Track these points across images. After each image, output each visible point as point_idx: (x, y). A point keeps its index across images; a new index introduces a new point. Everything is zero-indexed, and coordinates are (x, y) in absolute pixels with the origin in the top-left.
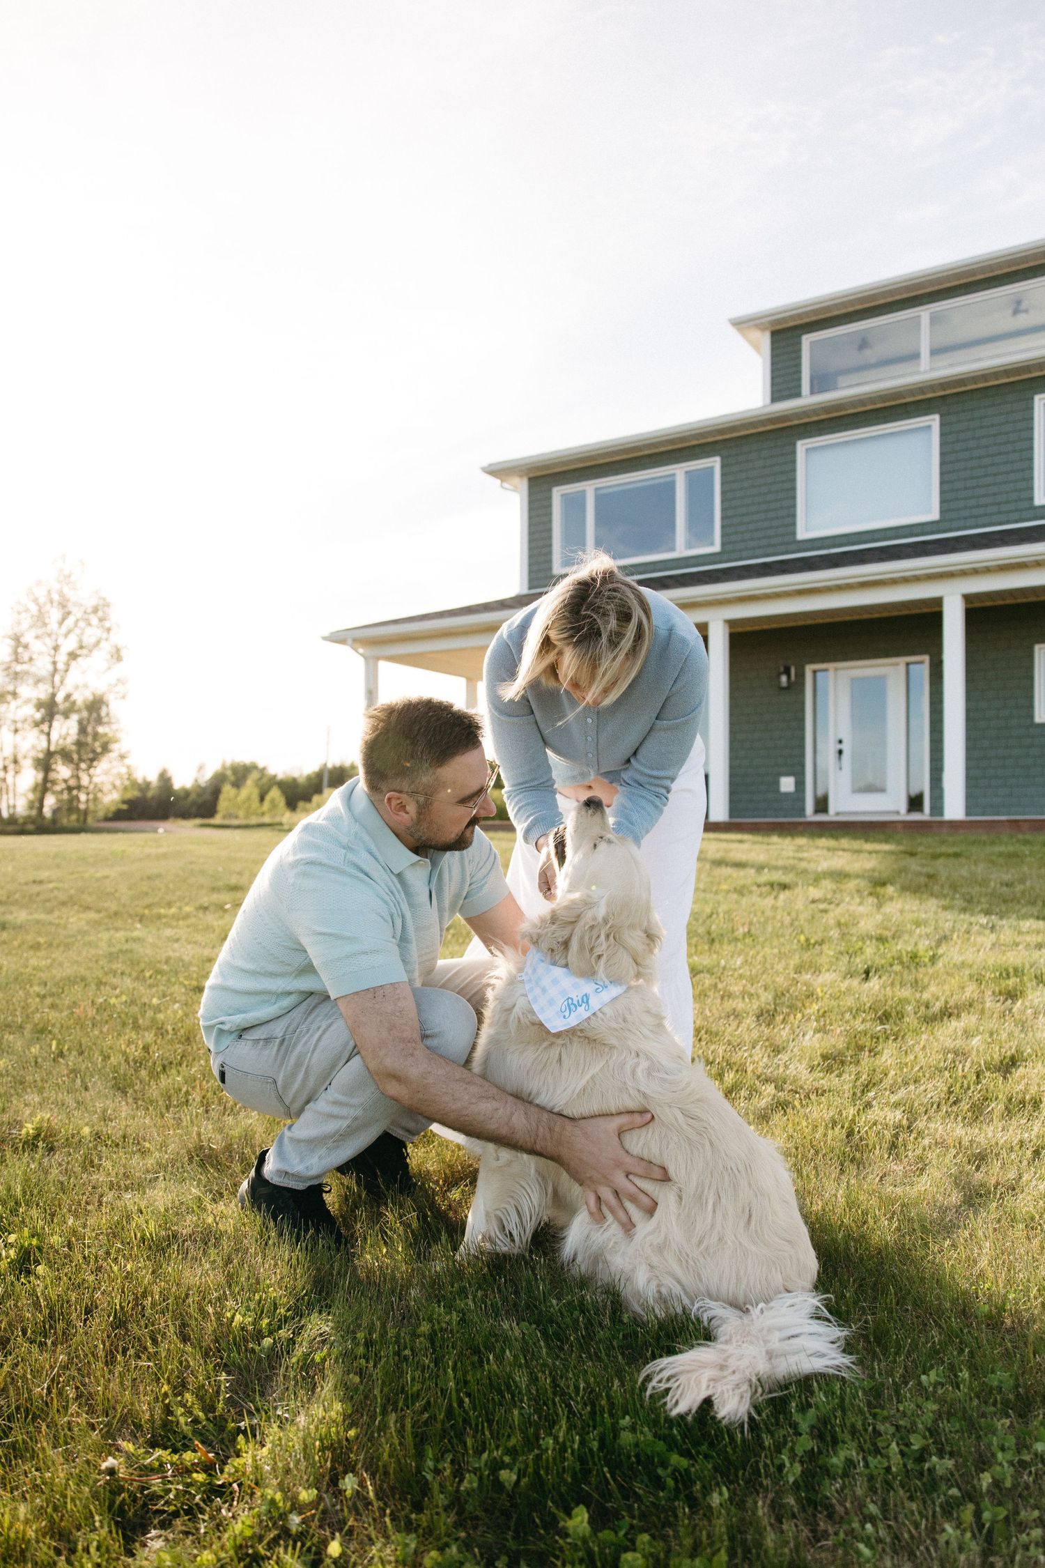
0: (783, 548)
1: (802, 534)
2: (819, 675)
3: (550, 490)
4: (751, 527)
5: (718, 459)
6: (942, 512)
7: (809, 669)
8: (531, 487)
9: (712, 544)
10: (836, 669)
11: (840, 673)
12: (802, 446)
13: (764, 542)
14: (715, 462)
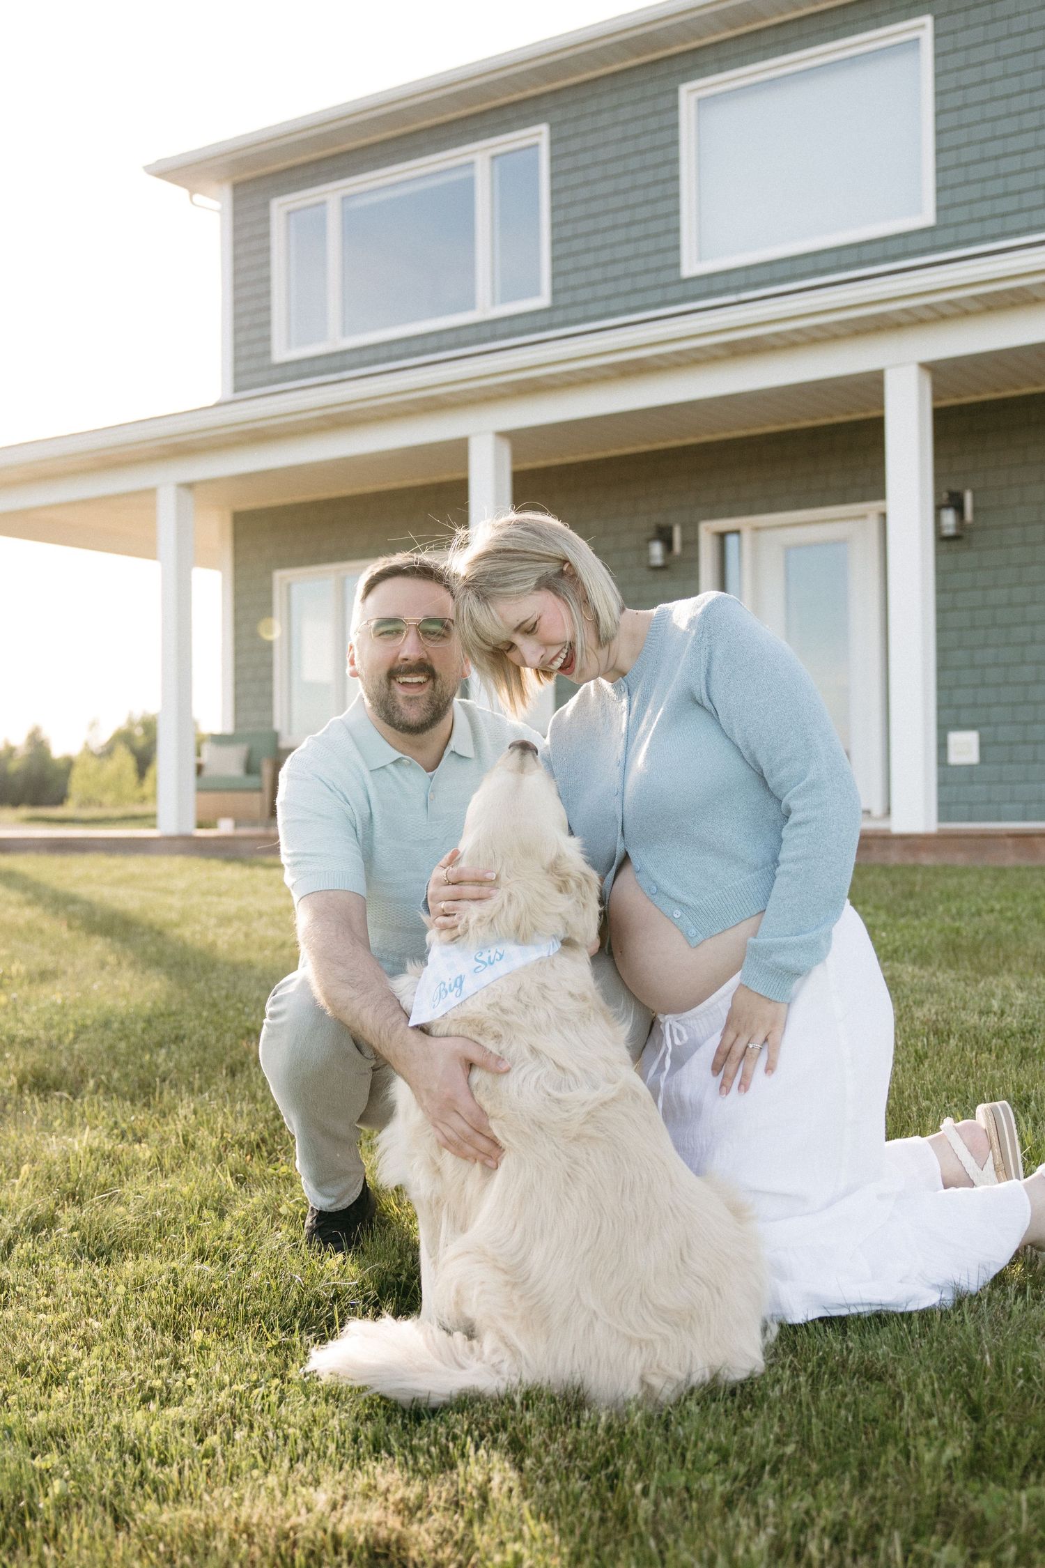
0: (657, 295)
1: (691, 267)
2: (732, 541)
3: (266, 206)
4: (605, 256)
5: (544, 129)
6: (939, 209)
7: (707, 531)
8: (236, 200)
9: (537, 293)
10: (757, 529)
11: (765, 536)
12: (689, 94)
13: (625, 285)
14: (539, 134)
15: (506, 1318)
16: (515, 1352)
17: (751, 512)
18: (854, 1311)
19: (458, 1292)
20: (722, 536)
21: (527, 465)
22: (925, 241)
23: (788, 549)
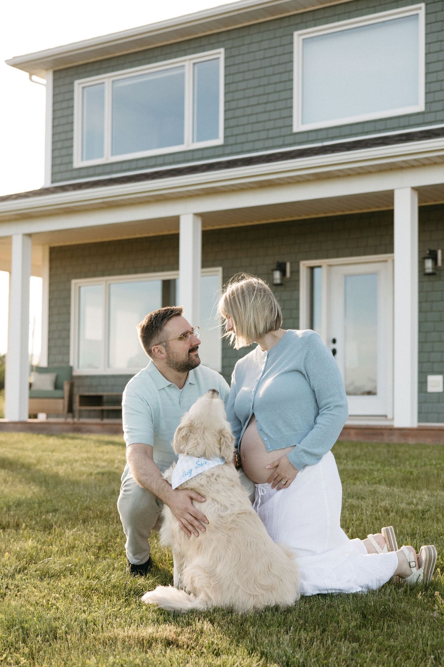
0: (280, 141)
1: (298, 127)
2: (316, 271)
3: (72, 83)
4: (253, 119)
5: (222, 50)
6: (427, 103)
7: (304, 266)
8: (54, 80)
9: (217, 137)
10: (330, 266)
11: (334, 269)
12: (298, 37)
13: (264, 135)
14: (220, 53)
15: (208, 587)
16: (210, 599)
17: (327, 257)
18: (330, 592)
20: (312, 269)
21: (209, 228)
22: (420, 119)
23: (346, 276)
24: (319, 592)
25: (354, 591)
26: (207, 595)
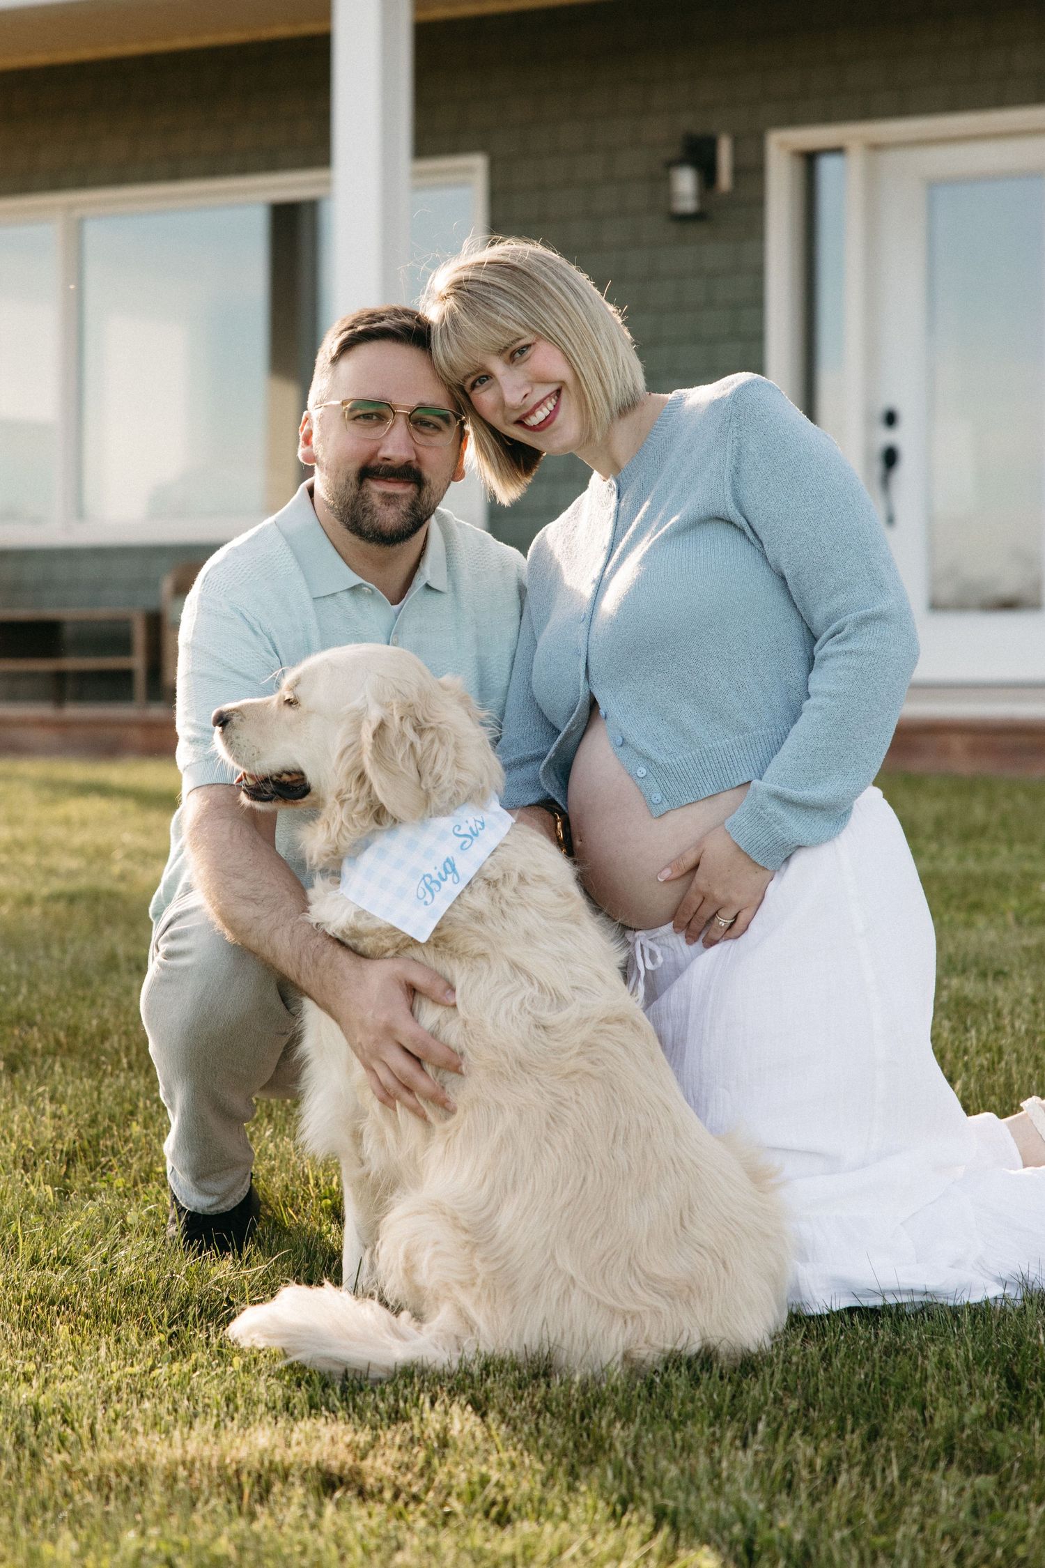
2: (828, 167)
7: (781, 148)
10: (876, 147)
11: (891, 159)
15: (462, 1285)
16: (470, 1326)
17: (866, 114)
18: (891, 1300)
19: (407, 1257)
20: (809, 160)
21: (440, 12)
23: (933, 185)
24: (854, 1303)
25: (976, 1298)
26: (461, 1312)
